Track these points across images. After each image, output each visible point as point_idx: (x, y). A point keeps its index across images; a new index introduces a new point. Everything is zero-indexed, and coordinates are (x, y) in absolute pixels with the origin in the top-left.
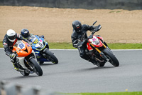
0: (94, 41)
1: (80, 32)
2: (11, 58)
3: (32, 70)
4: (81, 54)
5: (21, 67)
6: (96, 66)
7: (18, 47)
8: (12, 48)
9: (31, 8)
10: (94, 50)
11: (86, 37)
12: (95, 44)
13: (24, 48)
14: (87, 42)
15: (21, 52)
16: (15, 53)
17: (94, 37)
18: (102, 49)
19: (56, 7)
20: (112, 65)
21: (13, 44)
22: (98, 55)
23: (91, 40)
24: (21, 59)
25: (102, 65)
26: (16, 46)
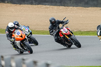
0: (64, 31)
1: (55, 25)
2: (11, 41)
3: (25, 50)
4: (55, 39)
5: (18, 48)
6: (66, 47)
7: (16, 34)
8: (12, 35)
9: (44, 6)
10: (64, 37)
11: (59, 28)
12: (65, 33)
13: (20, 35)
14: (59, 31)
15: (18, 37)
16: (14, 38)
17: (64, 28)
18: (69, 36)
19: (62, 6)
20: (76, 47)
21: (12, 32)
22: (67, 40)
23: (62, 30)
24: (18, 42)
25: (69, 47)
26: (15, 33)
